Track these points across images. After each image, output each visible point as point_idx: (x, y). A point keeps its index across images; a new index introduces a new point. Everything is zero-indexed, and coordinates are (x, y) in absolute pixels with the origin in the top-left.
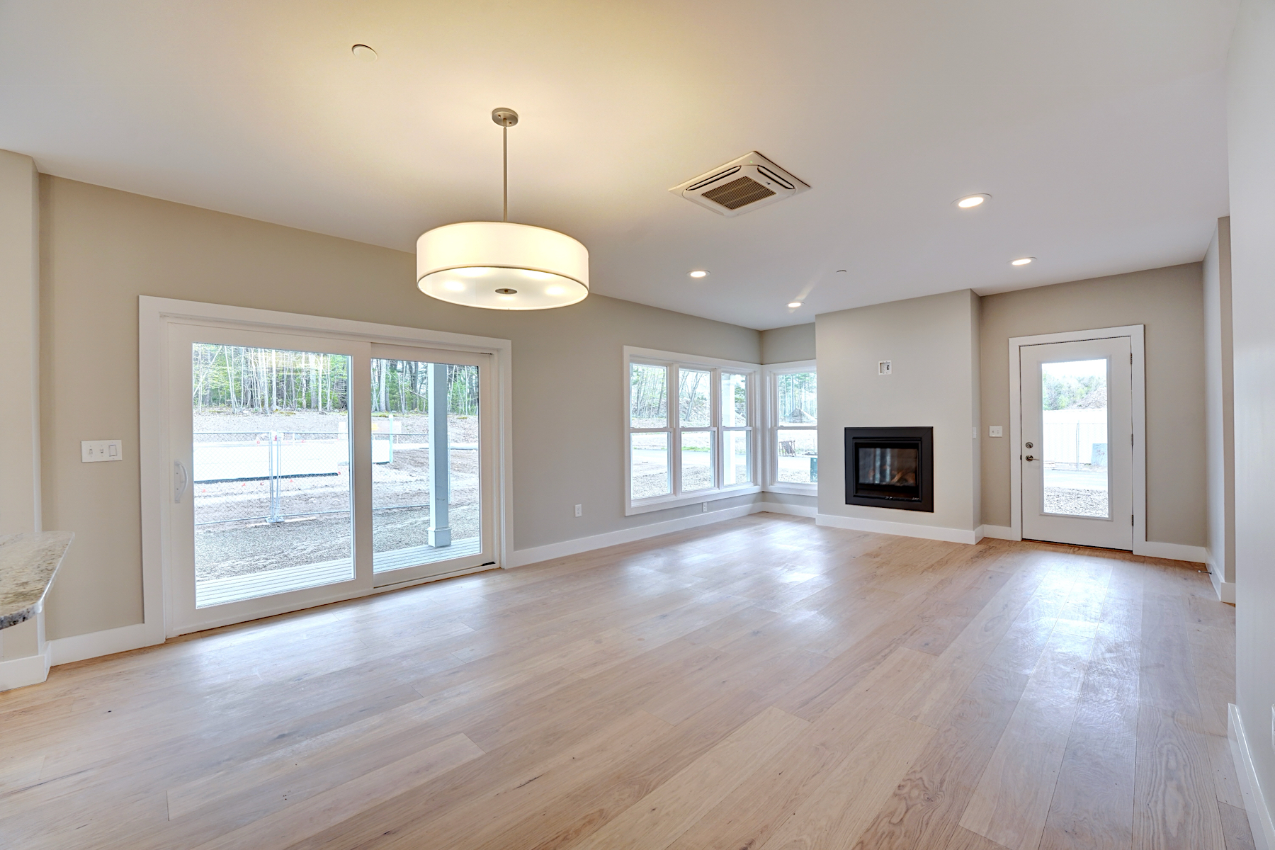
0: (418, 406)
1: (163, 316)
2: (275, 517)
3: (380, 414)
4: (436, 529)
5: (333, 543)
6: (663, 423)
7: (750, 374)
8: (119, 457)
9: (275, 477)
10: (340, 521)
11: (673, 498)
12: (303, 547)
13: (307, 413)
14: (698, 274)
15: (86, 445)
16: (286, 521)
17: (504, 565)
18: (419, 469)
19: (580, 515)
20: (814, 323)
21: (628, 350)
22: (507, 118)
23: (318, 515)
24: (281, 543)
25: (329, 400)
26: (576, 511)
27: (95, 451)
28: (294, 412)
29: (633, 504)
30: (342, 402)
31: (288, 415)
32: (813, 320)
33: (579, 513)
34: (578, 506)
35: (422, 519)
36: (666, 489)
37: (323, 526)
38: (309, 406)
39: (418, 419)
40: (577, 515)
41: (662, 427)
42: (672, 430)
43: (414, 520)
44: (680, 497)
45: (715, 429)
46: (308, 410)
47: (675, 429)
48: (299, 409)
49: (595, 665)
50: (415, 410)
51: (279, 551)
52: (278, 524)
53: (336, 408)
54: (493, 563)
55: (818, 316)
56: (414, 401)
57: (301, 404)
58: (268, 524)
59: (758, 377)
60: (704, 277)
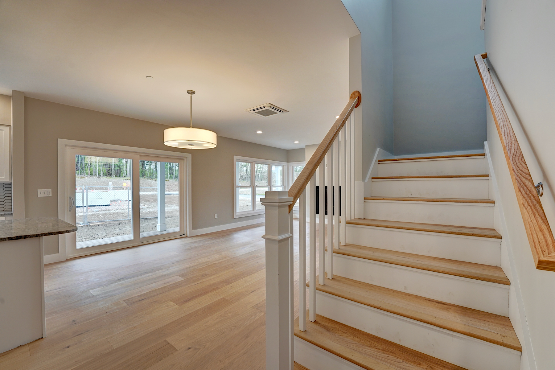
0: (145, 175)
1: (66, 146)
2: (85, 223)
3: (127, 178)
4: (161, 224)
5: (114, 232)
6: (249, 184)
7: (283, 166)
8: (51, 195)
9: (85, 206)
10: (115, 224)
11: (253, 212)
12: (101, 234)
13: (91, 178)
14: (259, 132)
15: (39, 191)
16: (90, 224)
17: (188, 236)
18: (148, 203)
19: (217, 217)
20: (305, 148)
21: (235, 157)
22: (191, 93)
23: (105, 222)
24: (91, 232)
25: (102, 172)
26: (215, 216)
27: (42, 193)
28: (85, 177)
29: (237, 214)
30: (108, 172)
31: (81, 178)
32: (304, 147)
33: (216, 217)
34: (216, 215)
35: (151, 223)
36: (250, 209)
37: (108, 226)
38: (91, 174)
39: (146, 181)
40: (216, 218)
41: (249, 185)
42: (252, 187)
43: (148, 223)
44: (255, 211)
45: (269, 186)
46: (91, 176)
47: (253, 186)
48: (87, 175)
49: (219, 260)
50: (144, 177)
51: (91, 236)
52: (87, 226)
53: (105, 175)
54: (184, 235)
55: (306, 146)
56: (143, 173)
57: (88, 173)
58: (82, 225)
59: (286, 167)
60: (262, 133)
